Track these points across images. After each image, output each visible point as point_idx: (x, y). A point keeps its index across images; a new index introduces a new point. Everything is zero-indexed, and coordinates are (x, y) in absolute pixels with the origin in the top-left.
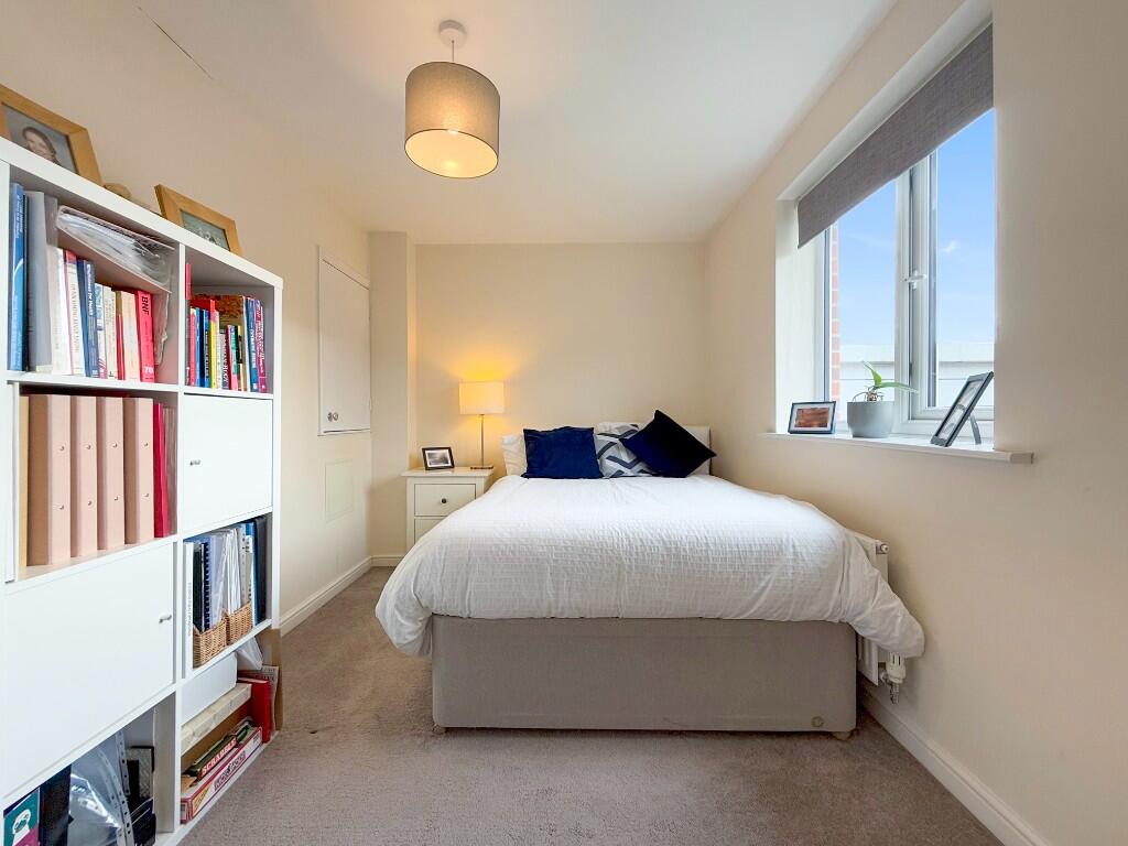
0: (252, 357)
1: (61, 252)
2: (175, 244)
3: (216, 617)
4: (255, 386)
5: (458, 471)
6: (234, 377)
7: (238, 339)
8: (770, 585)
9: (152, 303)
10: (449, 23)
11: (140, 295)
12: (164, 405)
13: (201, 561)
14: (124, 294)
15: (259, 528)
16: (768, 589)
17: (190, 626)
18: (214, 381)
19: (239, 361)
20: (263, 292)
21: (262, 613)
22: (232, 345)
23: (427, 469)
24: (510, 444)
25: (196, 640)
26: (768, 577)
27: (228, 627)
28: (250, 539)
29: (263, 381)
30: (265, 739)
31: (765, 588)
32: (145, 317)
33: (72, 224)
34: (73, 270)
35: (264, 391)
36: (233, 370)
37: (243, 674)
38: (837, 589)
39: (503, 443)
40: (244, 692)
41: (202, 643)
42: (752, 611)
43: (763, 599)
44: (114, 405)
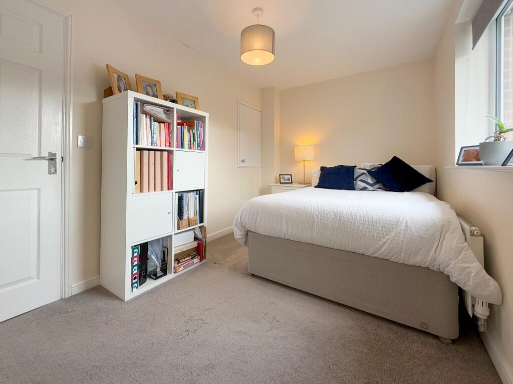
0: (198, 140)
1: (145, 115)
2: (173, 108)
3: (185, 217)
4: (199, 148)
5: (293, 185)
6: (192, 146)
7: (194, 134)
8: (389, 241)
9: (169, 126)
10: (256, 9)
11: (166, 123)
12: (170, 153)
13: (180, 199)
14: (161, 124)
15: (200, 193)
16: (388, 243)
17: (177, 217)
18: (185, 146)
19: (194, 141)
20: (202, 119)
21: (201, 221)
22: (192, 135)
23: (281, 183)
24: (314, 173)
25: (178, 222)
26: (388, 237)
27: (189, 221)
28: (197, 196)
29: (202, 146)
30: (201, 261)
31: (386, 242)
32: (167, 130)
33: (148, 108)
34: (148, 119)
35: (202, 150)
36: (192, 143)
37: (196, 239)
38: (434, 249)
39: (312, 173)
40: (195, 244)
41: (180, 223)
42: (379, 253)
43: (384, 248)
44: (158, 153)
